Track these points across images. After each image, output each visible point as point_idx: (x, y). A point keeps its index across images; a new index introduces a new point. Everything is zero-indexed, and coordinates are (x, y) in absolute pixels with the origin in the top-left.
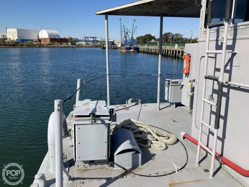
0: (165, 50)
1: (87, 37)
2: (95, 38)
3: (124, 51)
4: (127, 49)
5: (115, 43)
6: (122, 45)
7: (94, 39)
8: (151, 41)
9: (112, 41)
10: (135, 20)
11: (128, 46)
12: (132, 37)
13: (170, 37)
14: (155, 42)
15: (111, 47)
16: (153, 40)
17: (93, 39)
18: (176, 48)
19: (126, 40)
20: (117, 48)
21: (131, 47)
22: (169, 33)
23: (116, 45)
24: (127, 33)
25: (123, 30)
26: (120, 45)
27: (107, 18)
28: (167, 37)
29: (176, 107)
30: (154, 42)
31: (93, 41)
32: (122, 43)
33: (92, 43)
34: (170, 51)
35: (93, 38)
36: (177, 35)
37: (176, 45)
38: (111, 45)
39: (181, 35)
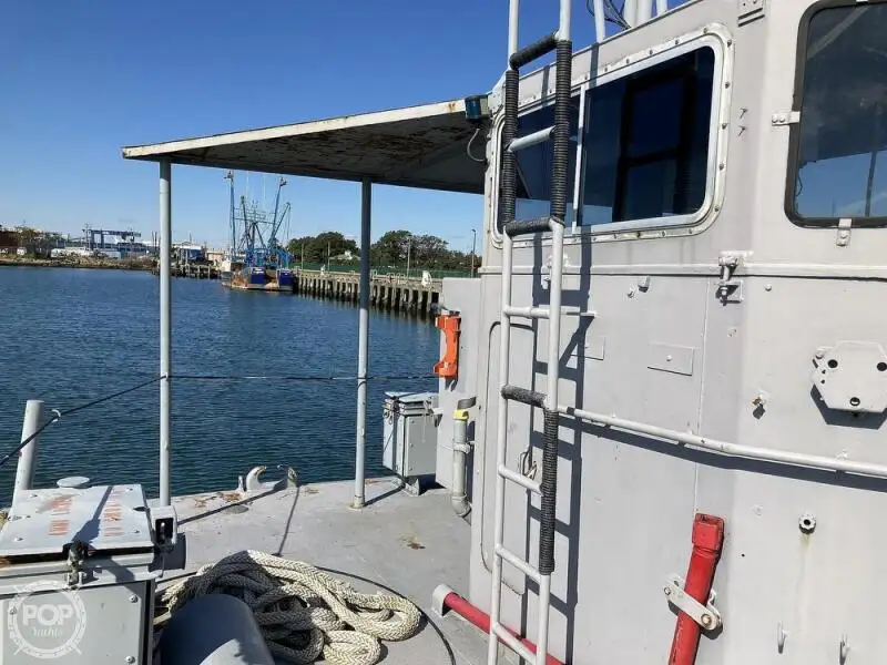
0: (390, 290)
1: (97, 232)
2: (129, 234)
3: (243, 287)
4: (255, 279)
5: (210, 258)
6: (235, 266)
7: (128, 239)
8: (340, 257)
9: (199, 248)
10: (284, 184)
11: (259, 271)
12: (273, 239)
13: (404, 246)
14: (355, 259)
15: (193, 269)
16: (347, 253)
17: (124, 238)
18: (424, 283)
19: (251, 247)
20: (214, 275)
21: (268, 271)
22: (403, 233)
23: (212, 262)
24: (255, 224)
25: (239, 213)
26: (226, 266)
27: (166, 175)
28: (395, 247)
29: (422, 490)
30: (351, 258)
31: (121, 248)
32: (234, 258)
33: (118, 254)
34: (407, 291)
35: (124, 235)
36: (428, 240)
37: (426, 274)
38: (191, 262)
39: (440, 241)
